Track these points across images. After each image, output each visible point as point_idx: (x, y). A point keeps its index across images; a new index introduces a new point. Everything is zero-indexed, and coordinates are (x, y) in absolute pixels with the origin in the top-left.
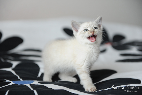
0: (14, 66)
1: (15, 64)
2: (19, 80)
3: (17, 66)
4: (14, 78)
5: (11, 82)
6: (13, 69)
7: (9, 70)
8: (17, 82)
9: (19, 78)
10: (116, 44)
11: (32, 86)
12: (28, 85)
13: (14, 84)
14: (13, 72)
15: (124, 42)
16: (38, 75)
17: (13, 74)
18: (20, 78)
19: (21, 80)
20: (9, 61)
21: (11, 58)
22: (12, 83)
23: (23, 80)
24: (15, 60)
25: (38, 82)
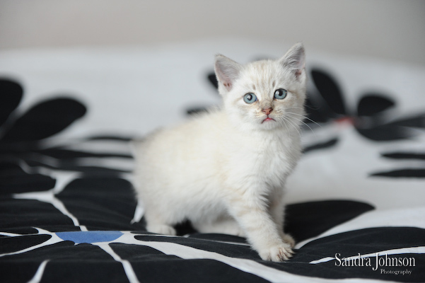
0: (60, 186)
1: (63, 179)
2: (78, 229)
3: (70, 186)
4: (60, 224)
5: (53, 234)
6: (58, 196)
7: (46, 197)
8: (70, 236)
9: (76, 223)
10: (367, 122)
11: (117, 248)
12: (105, 246)
13: (62, 240)
14: (59, 205)
15: (393, 115)
16: (132, 216)
17: (58, 211)
18: (81, 223)
19: (83, 228)
20: (44, 171)
21: (51, 161)
22: (55, 239)
23: (89, 229)
24: (64, 168)
25: (135, 237)
